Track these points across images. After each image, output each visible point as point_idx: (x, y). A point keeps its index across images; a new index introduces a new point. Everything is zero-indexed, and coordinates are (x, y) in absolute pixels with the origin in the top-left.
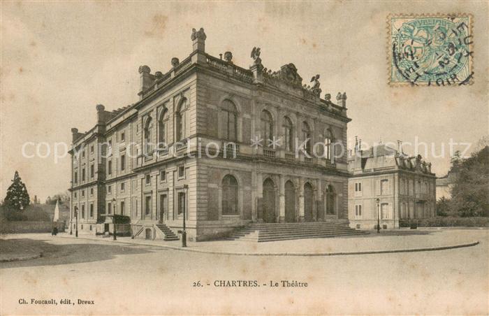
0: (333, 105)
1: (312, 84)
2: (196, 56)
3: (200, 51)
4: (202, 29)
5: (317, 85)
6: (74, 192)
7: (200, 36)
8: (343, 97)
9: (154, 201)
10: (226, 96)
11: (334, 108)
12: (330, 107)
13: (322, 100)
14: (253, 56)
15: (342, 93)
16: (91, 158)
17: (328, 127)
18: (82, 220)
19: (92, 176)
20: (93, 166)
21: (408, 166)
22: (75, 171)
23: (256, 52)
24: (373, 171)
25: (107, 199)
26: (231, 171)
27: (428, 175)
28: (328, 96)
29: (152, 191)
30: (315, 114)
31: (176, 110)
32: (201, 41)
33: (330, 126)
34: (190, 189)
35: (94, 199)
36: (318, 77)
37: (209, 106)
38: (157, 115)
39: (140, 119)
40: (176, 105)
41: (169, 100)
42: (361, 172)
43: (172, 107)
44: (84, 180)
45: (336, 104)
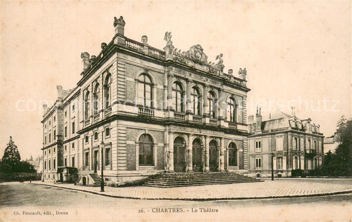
0: (235, 78)
1: (217, 62)
2: (117, 38)
3: (120, 35)
4: (121, 17)
5: (221, 62)
6: (45, 151)
7: (119, 23)
8: (243, 72)
9: (91, 156)
10: (142, 71)
11: (236, 81)
12: (232, 80)
13: (225, 74)
14: (166, 39)
15: (243, 69)
16: (54, 126)
17: (230, 96)
18: (49, 171)
19: (55, 139)
20: (55, 131)
21: (300, 127)
22: (45, 135)
23: (168, 35)
24: (270, 131)
25: (64, 156)
26: (147, 131)
27: (317, 135)
28: (231, 71)
29: (89, 148)
30: (219, 85)
31: (104, 84)
32: (121, 27)
33: (233, 95)
34: (113, 146)
35: (55, 155)
36: (222, 55)
37: (127, 79)
38: (92, 88)
39: (82, 93)
40: (104, 80)
41: (99, 77)
42: (261, 133)
43: (101, 82)
44: (50, 142)
45: (238, 77)
